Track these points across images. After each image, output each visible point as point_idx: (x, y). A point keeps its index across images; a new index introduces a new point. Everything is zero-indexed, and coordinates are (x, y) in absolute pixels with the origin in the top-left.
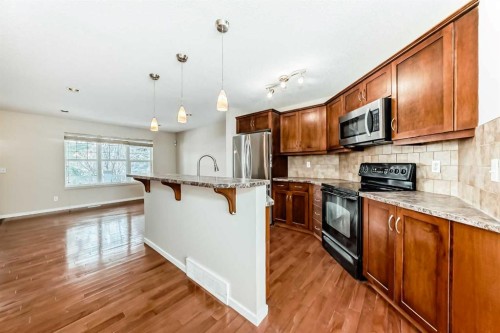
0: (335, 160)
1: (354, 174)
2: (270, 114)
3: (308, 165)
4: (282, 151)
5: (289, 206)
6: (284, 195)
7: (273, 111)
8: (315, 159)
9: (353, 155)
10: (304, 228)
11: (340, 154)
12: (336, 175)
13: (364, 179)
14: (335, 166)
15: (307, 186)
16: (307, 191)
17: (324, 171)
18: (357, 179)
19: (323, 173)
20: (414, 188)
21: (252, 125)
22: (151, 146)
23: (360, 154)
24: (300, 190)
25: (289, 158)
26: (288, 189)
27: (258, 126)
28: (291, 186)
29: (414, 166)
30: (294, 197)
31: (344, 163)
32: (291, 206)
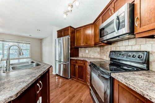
0: (98, 49)
1: (107, 56)
2: (69, 28)
3: (87, 51)
4: (75, 45)
5: (77, 71)
6: (75, 65)
7: (71, 27)
8: (90, 49)
9: (106, 47)
10: (83, 81)
11: (100, 46)
12: (99, 56)
13: (112, 59)
14: (98, 52)
15: (85, 62)
16: (85, 64)
17: (93, 54)
18: (108, 59)
19: (93, 55)
20: (148, 69)
21: (63, 34)
22: (30, 44)
23: (110, 46)
24: (81, 63)
25: (79, 48)
26: (76, 63)
27: (65, 34)
28: (78, 61)
29: (148, 53)
30: (79, 67)
31: (102, 51)
32: (78, 71)
